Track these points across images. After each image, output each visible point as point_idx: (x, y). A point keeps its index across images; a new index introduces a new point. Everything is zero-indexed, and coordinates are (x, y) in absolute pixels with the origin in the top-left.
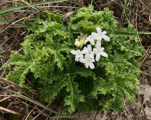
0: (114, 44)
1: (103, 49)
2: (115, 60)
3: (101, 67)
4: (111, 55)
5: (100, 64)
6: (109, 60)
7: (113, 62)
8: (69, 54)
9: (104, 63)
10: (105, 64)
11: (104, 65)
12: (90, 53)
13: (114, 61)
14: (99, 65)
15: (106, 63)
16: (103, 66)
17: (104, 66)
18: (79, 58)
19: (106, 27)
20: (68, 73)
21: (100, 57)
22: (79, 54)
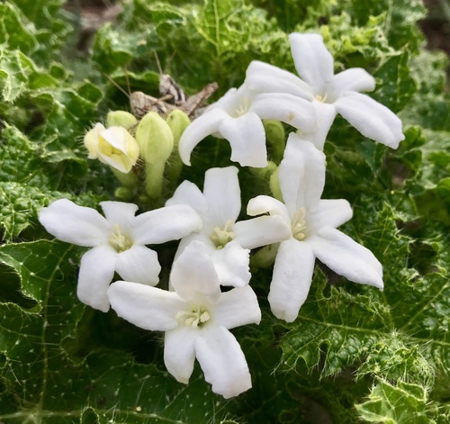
0: (430, 186)
1: (342, 210)
2: (435, 315)
3: (316, 373)
4: (404, 272)
5: (312, 348)
6: (387, 310)
7: (423, 334)
8: (25, 235)
9: (346, 335)
10: (353, 346)
11: (343, 353)
12: (222, 235)
13: (430, 323)
14: (305, 356)
15: (361, 336)
16: (333, 370)
17: (343, 362)
18: (117, 277)
19: (372, 44)
20: (30, 408)
21: (316, 280)
22: (120, 242)
